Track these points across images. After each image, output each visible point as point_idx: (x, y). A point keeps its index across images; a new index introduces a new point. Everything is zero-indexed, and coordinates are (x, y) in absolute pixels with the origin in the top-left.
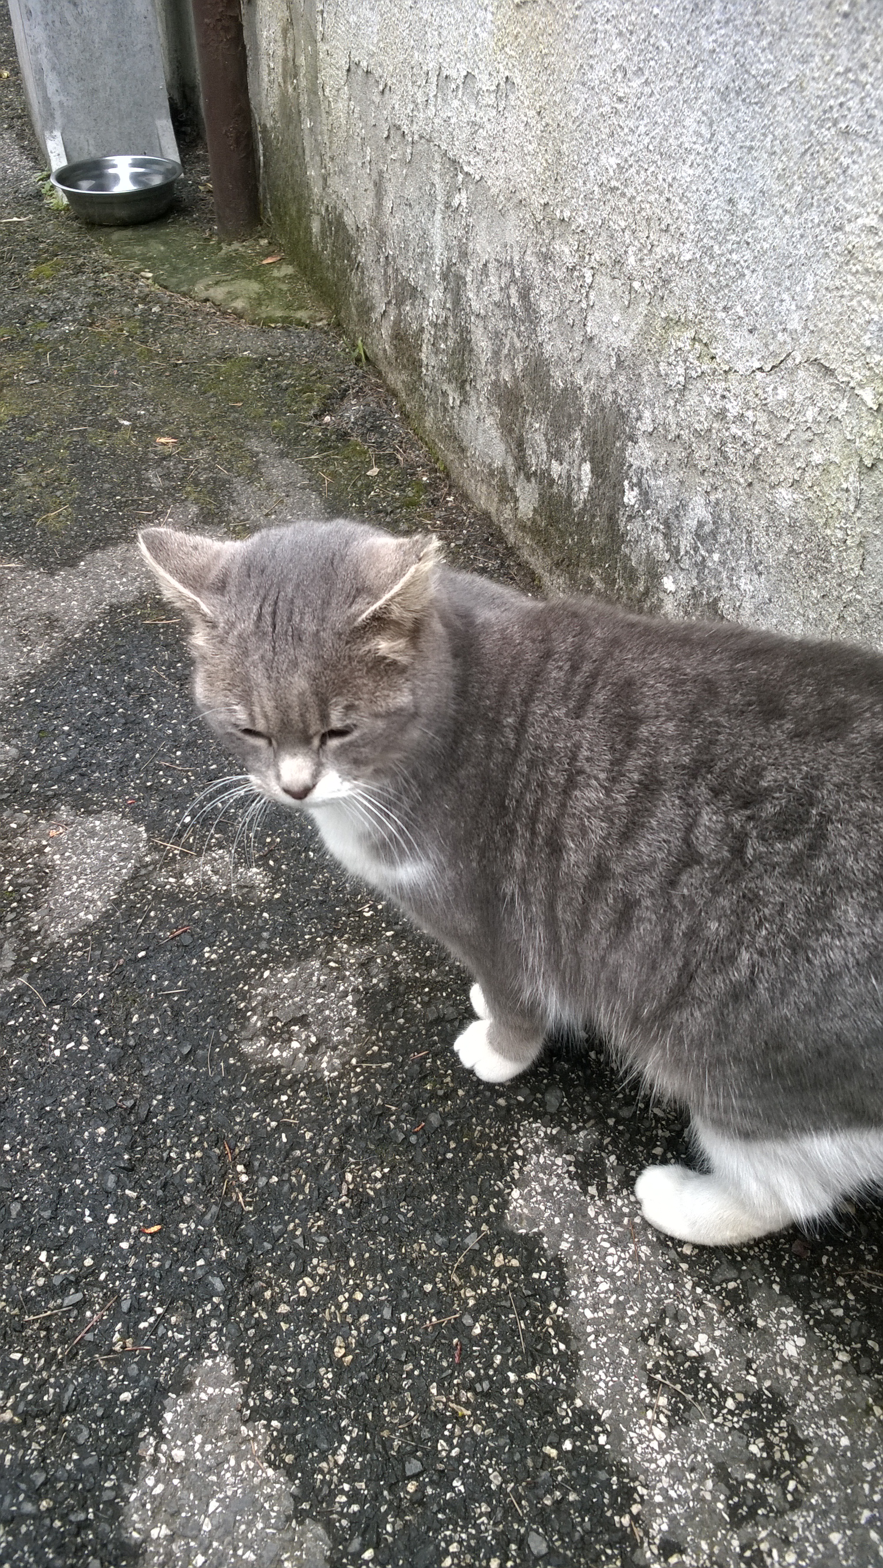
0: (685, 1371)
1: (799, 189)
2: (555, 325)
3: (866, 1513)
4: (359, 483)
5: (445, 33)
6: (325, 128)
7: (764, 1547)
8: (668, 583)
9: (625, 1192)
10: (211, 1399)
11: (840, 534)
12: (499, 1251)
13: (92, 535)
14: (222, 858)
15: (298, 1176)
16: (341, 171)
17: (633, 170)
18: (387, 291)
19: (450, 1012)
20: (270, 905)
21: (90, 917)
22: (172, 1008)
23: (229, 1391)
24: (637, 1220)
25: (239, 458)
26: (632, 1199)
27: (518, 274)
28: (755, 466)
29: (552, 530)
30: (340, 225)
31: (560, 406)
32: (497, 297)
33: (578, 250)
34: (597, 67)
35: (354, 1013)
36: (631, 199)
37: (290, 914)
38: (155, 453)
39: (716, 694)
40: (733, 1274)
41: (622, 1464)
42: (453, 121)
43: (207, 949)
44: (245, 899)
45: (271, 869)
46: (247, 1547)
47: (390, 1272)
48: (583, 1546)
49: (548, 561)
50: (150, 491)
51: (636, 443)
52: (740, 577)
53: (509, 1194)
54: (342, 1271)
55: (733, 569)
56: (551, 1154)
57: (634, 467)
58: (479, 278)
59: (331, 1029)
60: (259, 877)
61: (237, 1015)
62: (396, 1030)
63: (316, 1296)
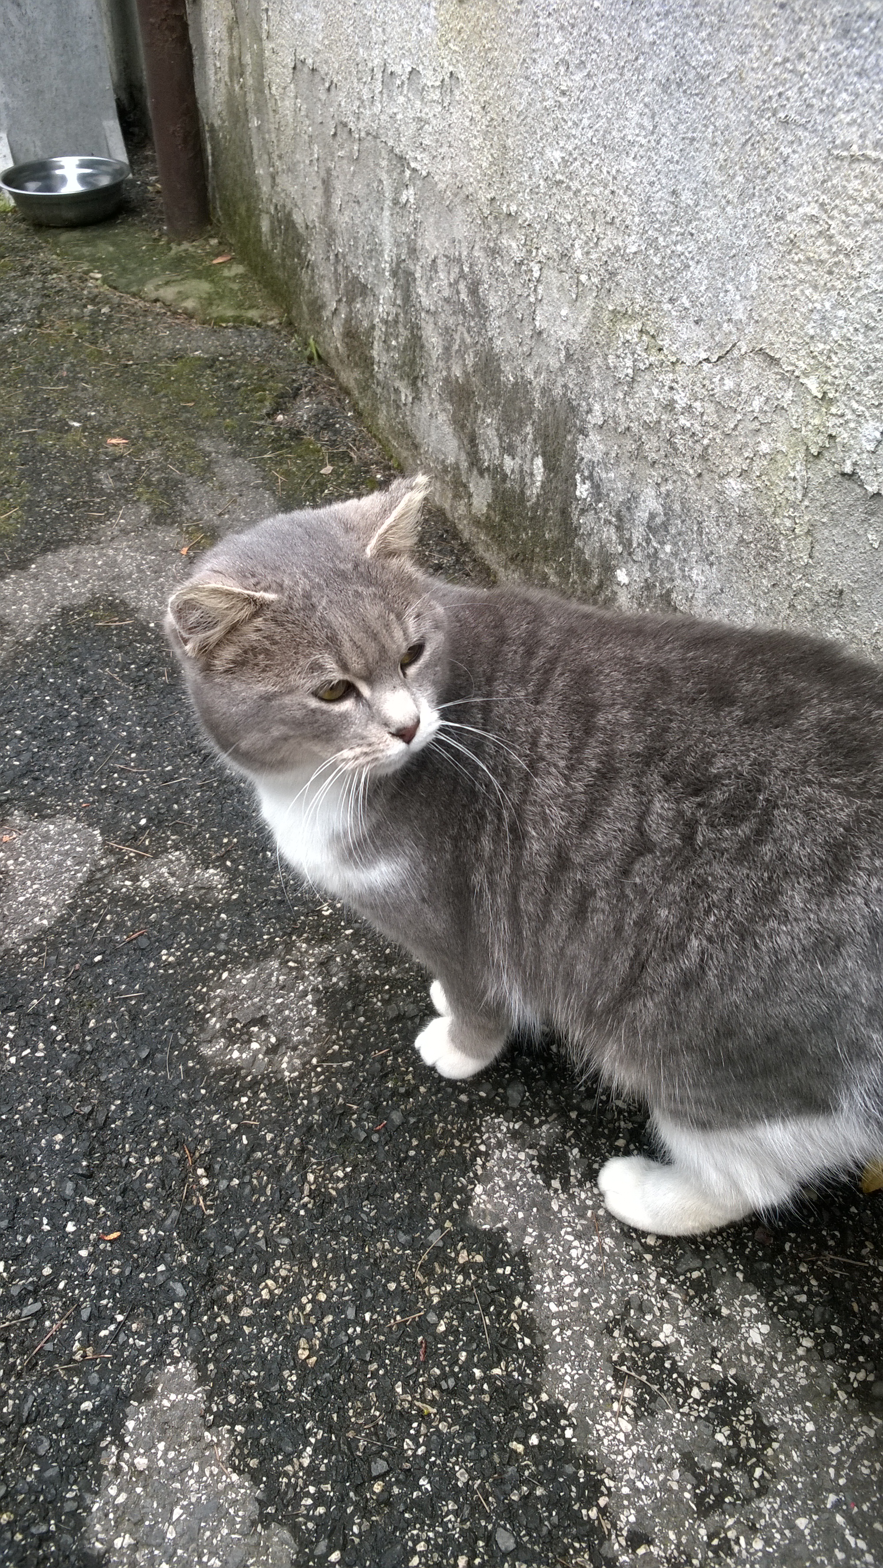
0: (649, 1362)
1: (740, 179)
2: (504, 319)
3: (832, 1498)
4: (313, 482)
5: (389, 29)
6: (272, 126)
7: (731, 1534)
8: (622, 576)
9: (588, 1185)
10: (174, 1405)
11: (788, 523)
12: (463, 1248)
13: (42, 538)
14: (178, 859)
15: (259, 1178)
16: (289, 170)
17: (578, 163)
18: (337, 289)
19: (410, 1009)
20: (228, 906)
21: (45, 922)
22: (129, 1012)
23: (191, 1397)
24: (601, 1212)
25: (191, 458)
26: (596, 1191)
27: (466, 269)
28: (704, 457)
29: (506, 525)
30: (289, 223)
31: (512, 401)
32: (446, 293)
33: (525, 245)
34: (540, 61)
35: (314, 1012)
36: (577, 192)
37: (248, 914)
38: (106, 454)
39: (669, 683)
40: (697, 1263)
41: (589, 1457)
42: (399, 116)
43: (164, 952)
44: (202, 900)
45: (228, 869)
46: (213, 1554)
47: (354, 1271)
48: (551, 1540)
49: (503, 556)
50: (101, 492)
51: (587, 436)
52: (692, 568)
53: (472, 1190)
54: (305, 1272)
55: (685, 560)
56: (514, 1149)
57: (585, 460)
58: (428, 274)
59: (291, 1030)
60: (217, 878)
61: (195, 1017)
62: (357, 1028)
63: (279, 1298)
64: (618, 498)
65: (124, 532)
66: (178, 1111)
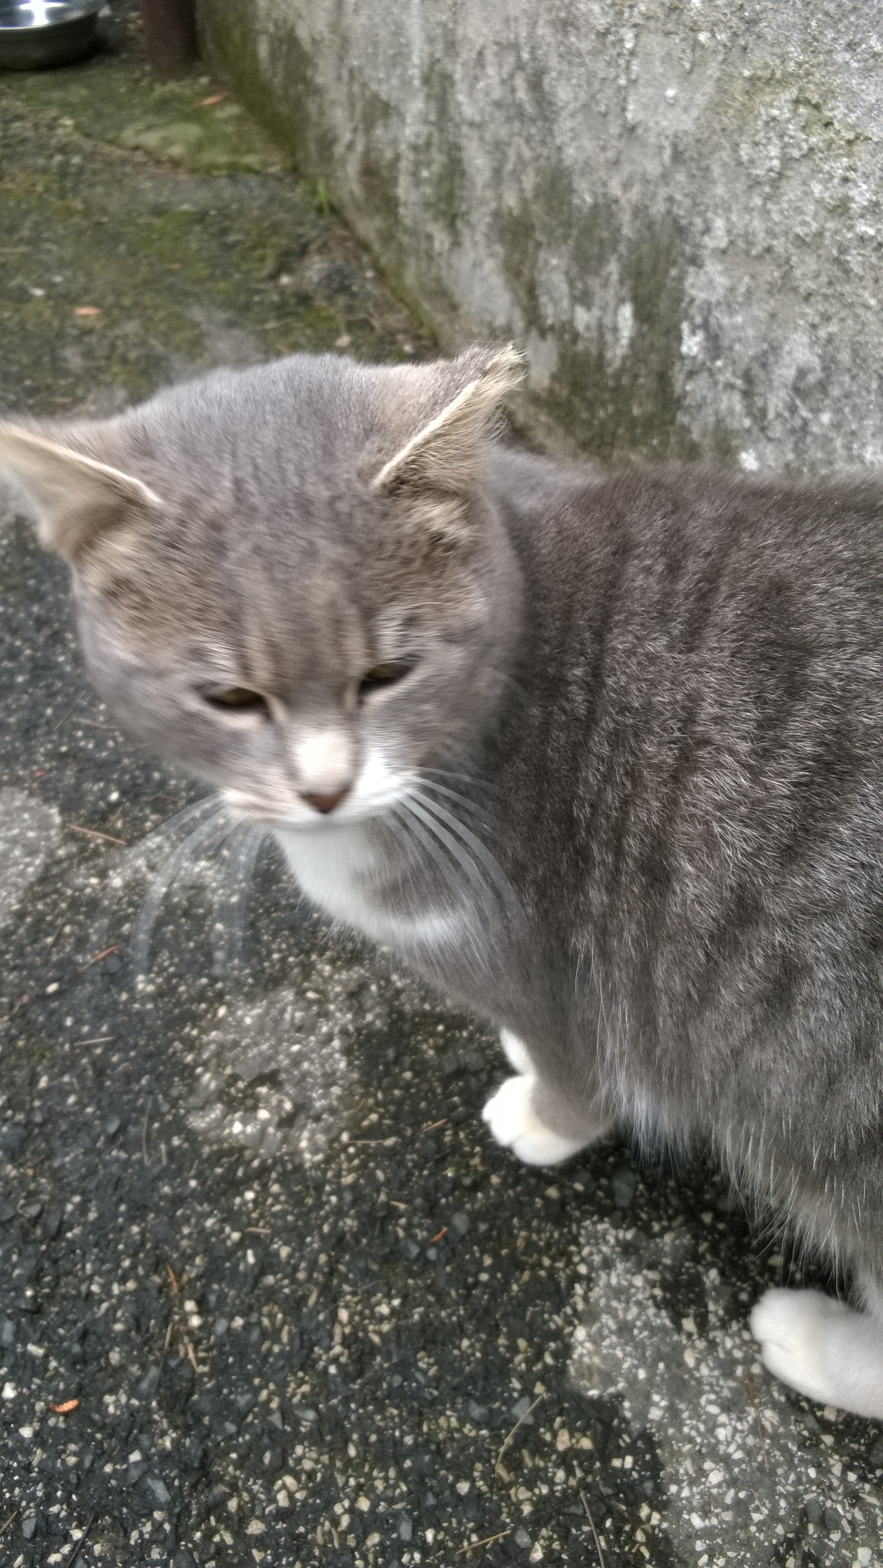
2: (580, 118)
8: (748, 460)
9: (735, 1326)
12: (563, 1425)
14: (160, 847)
15: (272, 1316)
19: (472, 1059)
20: (226, 913)
22: (94, 1064)
24: (756, 1369)
25: (177, 330)
26: (746, 1336)
27: (525, 56)
29: (576, 400)
30: (292, 41)
31: (587, 231)
32: (497, 94)
35: (342, 1065)
37: (253, 924)
38: (74, 326)
43: (141, 978)
44: (192, 905)
47: (408, 1464)
50: (67, 373)
51: (700, 266)
52: (864, 445)
53: (571, 1334)
54: (339, 1464)
55: (853, 433)
56: (627, 1271)
57: (698, 302)
58: (472, 73)
59: (311, 1090)
60: (210, 873)
61: (182, 1073)
62: (401, 1088)
63: (303, 1506)
64: (745, 352)
66: (158, 1211)
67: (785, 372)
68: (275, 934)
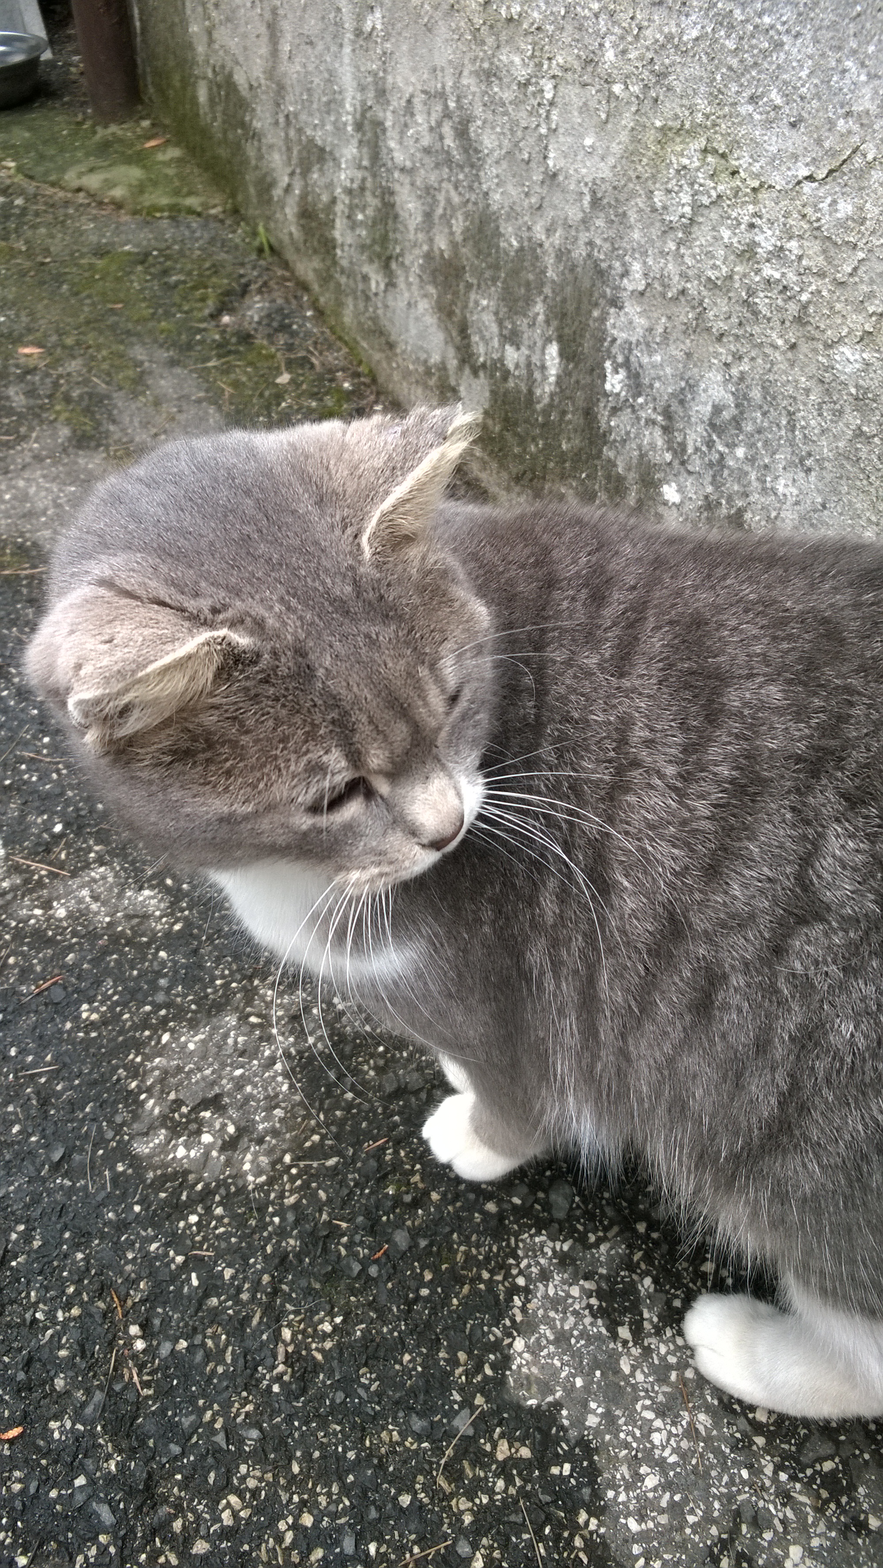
2: (504, 165)
4: (267, 393)
8: (670, 493)
9: (669, 1333)
12: (502, 1436)
14: (104, 878)
15: (215, 1337)
16: (227, 19)
18: (289, 159)
19: (413, 1079)
20: (169, 940)
22: (38, 1093)
24: (689, 1374)
25: (120, 368)
26: (680, 1341)
27: (452, 105)
29: (508, 435)
30: (229, 85)
31: (515, 273)
32: (426, 141)
33: (533, 56)
35: (285, 1088)
37: (195, 952)
38: (17, 366)
43: (85, 1006)
44: (135, 933)
45: (168, 890)
47: (351, 1478)
49: (505, 475)
50: (10, 412)
51: (621, 308)
52: (777, 478)
53: (510, 1345)
54: (282, 1481)
55: (766, 467)
56: (564, 1282)
57: (619, 342)
58: (402, 119)
59: (254, 1114)
60: (153, 902)
61: (126, 1099)
62: (343, 1109)
63: (247, 1524)
64: (665, 389)
65: (38, 458)
66: (102, 1238)
67: (702, 409)
68: (218, 961)
